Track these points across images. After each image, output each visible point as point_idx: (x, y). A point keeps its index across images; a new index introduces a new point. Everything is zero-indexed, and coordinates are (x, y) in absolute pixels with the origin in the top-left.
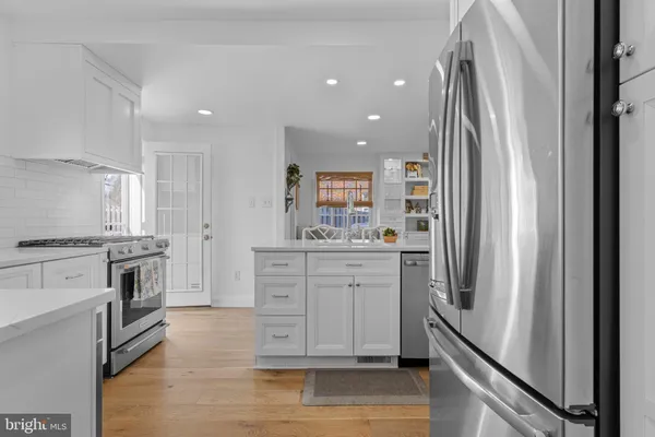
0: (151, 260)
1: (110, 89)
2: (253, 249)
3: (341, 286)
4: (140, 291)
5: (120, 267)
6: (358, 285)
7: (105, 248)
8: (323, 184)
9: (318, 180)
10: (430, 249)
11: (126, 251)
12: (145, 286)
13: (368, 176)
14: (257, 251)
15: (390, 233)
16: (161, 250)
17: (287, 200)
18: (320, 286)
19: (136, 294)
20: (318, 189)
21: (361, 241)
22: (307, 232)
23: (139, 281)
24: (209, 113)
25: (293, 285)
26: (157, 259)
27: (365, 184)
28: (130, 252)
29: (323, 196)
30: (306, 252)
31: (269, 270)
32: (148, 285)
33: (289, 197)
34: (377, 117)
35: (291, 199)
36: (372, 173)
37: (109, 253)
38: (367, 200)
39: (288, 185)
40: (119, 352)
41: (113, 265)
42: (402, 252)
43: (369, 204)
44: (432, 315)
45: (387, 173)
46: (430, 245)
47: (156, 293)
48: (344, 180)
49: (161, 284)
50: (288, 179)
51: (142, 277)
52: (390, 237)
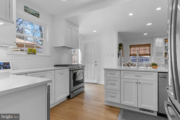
0: (80, 71)
1: (71, 28)
2: (104, 69)
3: (133, 83)
4: (77, 78)
5: (72, 72)
6: (139, 83)
7: (69, 67)
8: (132, 49)
9: (130, 48)
10: (168, 71)
11: (73, 68)
12: (78, 77)
13: (149, 45)
14: (105, 69)
15: (154, 65)
16: (83, 68)
17: (118, 54)
18: (125, 82)
19: (76, 79)
20: (130, 50)
21: (143, 67)
22: (124, 64)
23: (77, 76)
24: (96, 31)
25: (116, 81)
26: (82, 70)
27: (148, 48)
28: (74, 68)
29: (132, 53)
30: (120, 71)
31: (109, 75)
32: (79, 77)
33: (119, 53)
34: (150, 24)
35: (120, 54)
36: (150, 44)
37: (70, 68)
38: (148, 53)
39: (119, 50)
40: (72, 93)
41: (71, 72)
42: (158, 72)
43: (150, 55)
44: (169, 101)
45: (157, 44)
46: (168, 70)
47: (81, 79)
48: (140, 47)
49: (82, 77)
50: (119, 48)
51: (78, 75)
52: (154, 66)
